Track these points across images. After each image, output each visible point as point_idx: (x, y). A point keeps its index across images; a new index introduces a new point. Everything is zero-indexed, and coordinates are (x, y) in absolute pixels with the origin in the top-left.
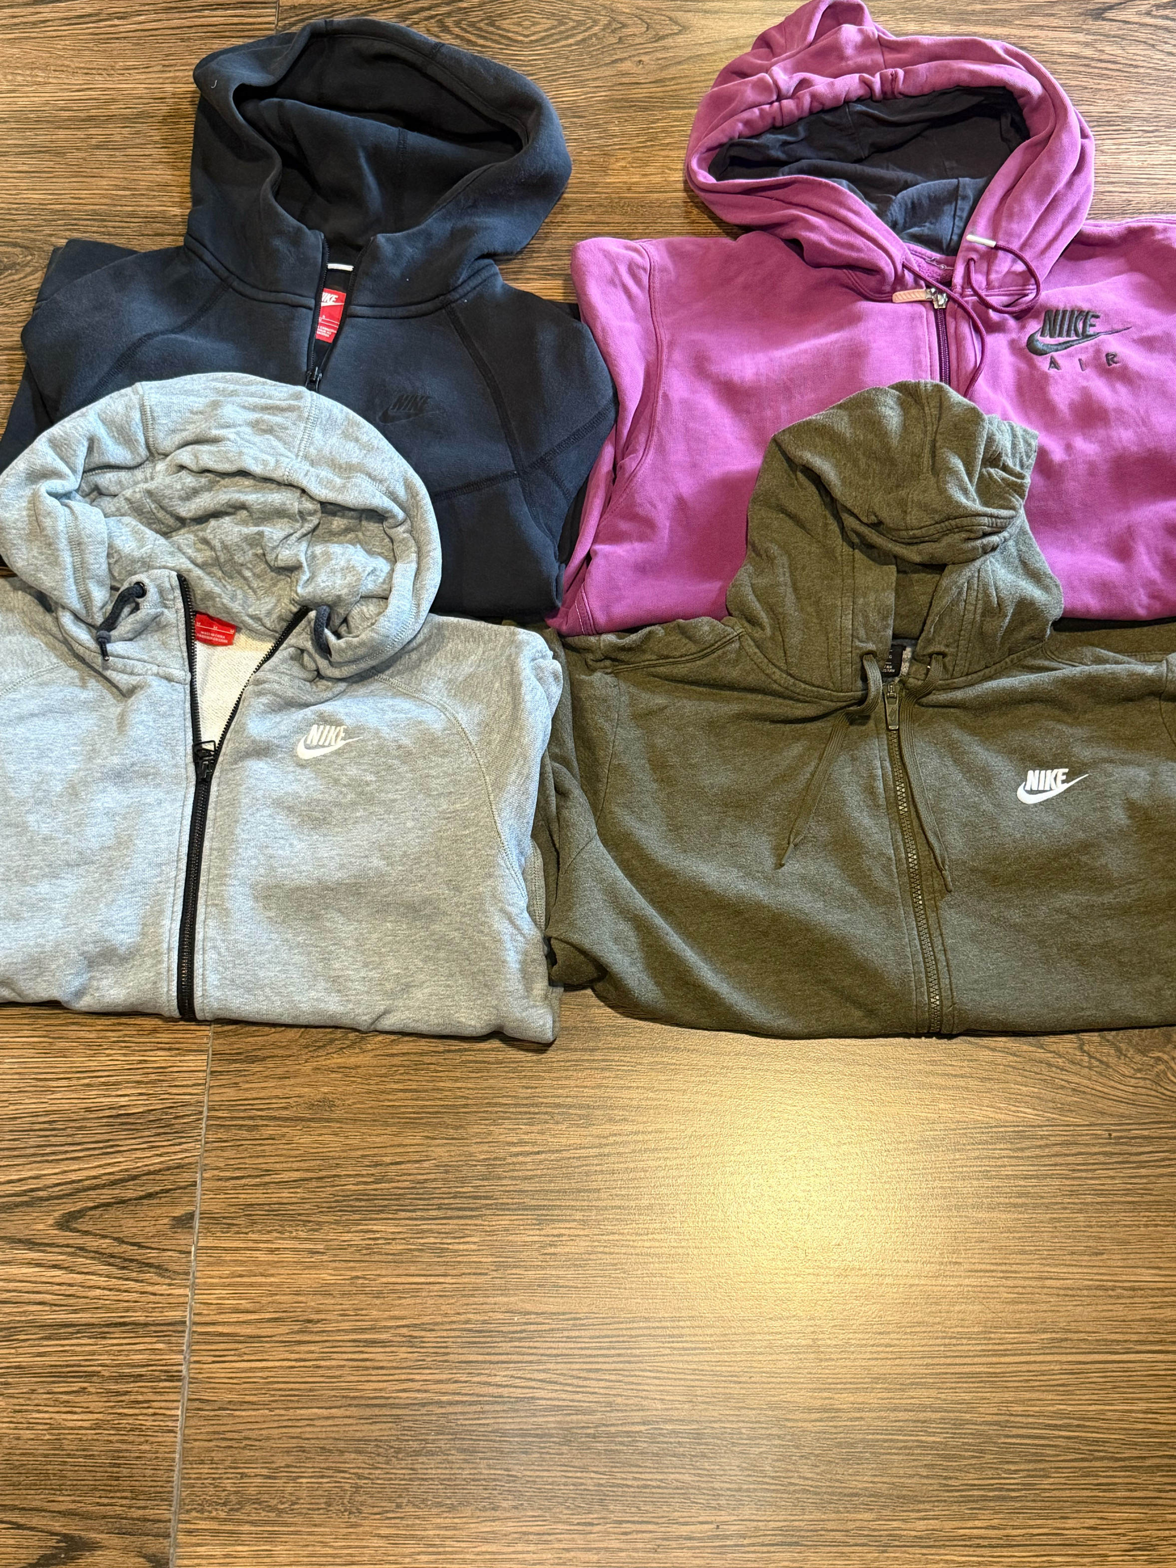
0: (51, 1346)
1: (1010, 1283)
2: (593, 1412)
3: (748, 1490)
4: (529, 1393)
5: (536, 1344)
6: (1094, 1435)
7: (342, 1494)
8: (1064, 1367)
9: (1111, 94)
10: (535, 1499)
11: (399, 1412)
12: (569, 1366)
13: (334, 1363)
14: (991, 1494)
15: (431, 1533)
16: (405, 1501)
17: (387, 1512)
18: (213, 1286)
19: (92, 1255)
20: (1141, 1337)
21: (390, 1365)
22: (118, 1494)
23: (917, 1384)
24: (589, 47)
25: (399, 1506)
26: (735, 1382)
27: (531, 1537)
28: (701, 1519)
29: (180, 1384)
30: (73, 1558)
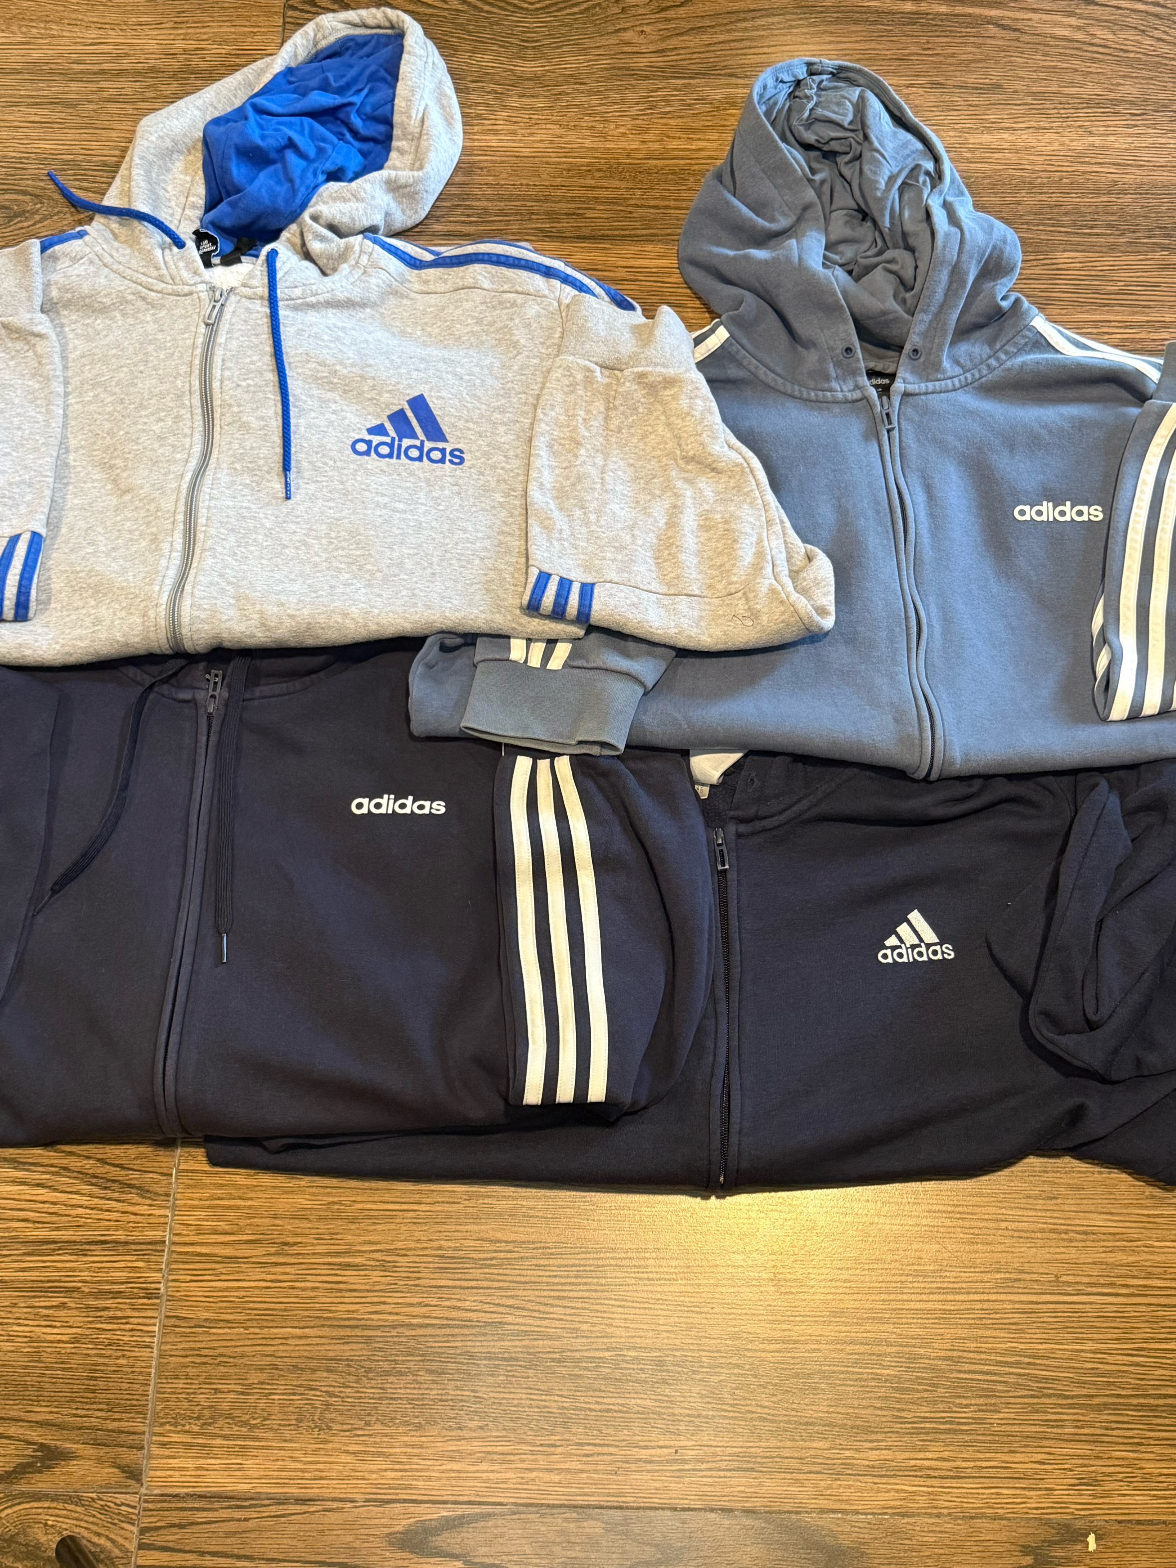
0: (33, 1261)
1: (967, 1224)
2: (559, 1338)
3: (707, 1417)
4: (497, 1318)
5: (505, 1272)
6: (1044, 1373)
7: (312, 1411)
8: (1017, 1306)
9: (1101, 77)
10: (501, 1420)
11: (371, 1333)
12: (536, 1293)
13: (309, 1285)
14: (942, 1427)
15: (398, 1450)
16: (374, 1418)
17: (356, 1429)
18: (194, 1208)
19: (75, 1174)
20: (1094, 1280)
21: (363, 1287)
22: (95, 1406)
23: (874, 1318)
24: (593, 15)
25: (368, 1424)
26: (697, 1313)
27: (496, 1457)
28: (661, 1443)
29: (158, 1301)
30: (49, 1467)
